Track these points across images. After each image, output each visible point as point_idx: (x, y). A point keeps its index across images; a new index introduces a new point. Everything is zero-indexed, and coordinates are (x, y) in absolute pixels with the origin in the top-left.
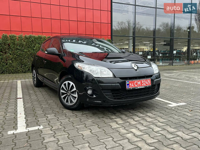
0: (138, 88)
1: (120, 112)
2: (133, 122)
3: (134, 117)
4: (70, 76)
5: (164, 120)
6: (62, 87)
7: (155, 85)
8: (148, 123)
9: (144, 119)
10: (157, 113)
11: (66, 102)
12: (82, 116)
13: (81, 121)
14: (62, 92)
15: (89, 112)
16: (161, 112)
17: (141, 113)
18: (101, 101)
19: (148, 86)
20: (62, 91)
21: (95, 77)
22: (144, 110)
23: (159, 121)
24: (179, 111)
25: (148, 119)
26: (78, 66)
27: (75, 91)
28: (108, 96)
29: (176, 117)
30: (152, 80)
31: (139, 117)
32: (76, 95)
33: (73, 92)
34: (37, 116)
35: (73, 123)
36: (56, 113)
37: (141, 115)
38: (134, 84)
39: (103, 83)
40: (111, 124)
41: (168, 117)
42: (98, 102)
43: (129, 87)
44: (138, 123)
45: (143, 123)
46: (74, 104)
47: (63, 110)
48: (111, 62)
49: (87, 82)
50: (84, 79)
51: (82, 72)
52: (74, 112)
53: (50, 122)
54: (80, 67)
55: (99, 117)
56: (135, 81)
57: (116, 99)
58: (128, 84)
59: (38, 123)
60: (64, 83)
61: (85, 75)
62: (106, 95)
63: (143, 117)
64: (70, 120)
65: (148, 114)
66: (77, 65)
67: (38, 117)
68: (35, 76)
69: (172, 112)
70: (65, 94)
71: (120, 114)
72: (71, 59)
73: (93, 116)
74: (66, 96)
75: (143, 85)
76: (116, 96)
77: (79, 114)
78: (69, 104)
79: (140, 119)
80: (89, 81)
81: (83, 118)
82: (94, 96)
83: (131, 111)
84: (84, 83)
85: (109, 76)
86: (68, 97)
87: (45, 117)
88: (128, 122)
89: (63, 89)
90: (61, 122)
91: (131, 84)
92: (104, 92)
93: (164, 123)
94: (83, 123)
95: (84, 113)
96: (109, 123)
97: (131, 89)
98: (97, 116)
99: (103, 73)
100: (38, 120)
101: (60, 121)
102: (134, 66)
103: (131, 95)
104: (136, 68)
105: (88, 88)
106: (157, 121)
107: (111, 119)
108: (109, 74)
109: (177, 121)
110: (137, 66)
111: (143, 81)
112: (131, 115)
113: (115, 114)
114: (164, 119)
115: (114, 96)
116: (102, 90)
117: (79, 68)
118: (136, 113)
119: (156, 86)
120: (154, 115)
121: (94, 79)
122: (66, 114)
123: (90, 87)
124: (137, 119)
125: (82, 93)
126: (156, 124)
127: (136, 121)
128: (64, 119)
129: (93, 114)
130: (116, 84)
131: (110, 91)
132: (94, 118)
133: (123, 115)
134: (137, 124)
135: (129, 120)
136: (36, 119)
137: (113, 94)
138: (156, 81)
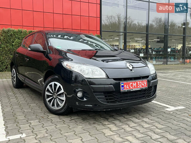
0: (134, 90)
1: (113, 117)
2: (128, 129)
3: (129, 123)
4: (57, 77)
5: (163, 127)
6: (48, 88)
7: (151, 87)
8: (145, 130)
9: (140, 125)
10: (155, 118)
11: (52, 106)
12: (70, 122)
13: (70, 128)
14: (47, 95)
15: (78, 117)
16: (159, 116)
17: (136, 118)
18: (92, 105)
19: (144, 88)
20: (47, 93)
21: (86, 78)
22: (140, 115)
23: (157, 128)
24: (179, 116)
25: (145, 125)
26: (67, 65)
27: (63, 93)
28: (101, 99)
29: (175, 122)
30: (149, 81)
31: (135, 123)
32: (64, 98)
33: (60, 95)
34: (18, 122)
35: (60, 130)
36: (40, 118)
37: (137, 120)
38: (129, 86)
39: (94, 84)
40: (104, 131)
41: (167, 122)
42: (88, 106)
43: (123, 89)
44: (134, 129)
45: (139, 129)
46: (61, 107)
47: (48, 115)
48: (103, 61)
49: (76, 83)
50: (73, 79)
51: (71, 72)
52: (61, 117)
53: (34, 129)
54: (69, 66)
55: (90, 123)
56: (131, 82)
57: (109, 102)
58: (123, 86)
59: (20, 130)
60: (50, 84)
61: (74, 75)
62: (98, 98)
63: (139, 123)
64: (57, 127)
65: (145, 119)
66: (65, 64)
67: (20, 123)
68: (15, 75)
69: (171, 117)
70: (51, 96)
71: (114, 119)
72: (58, 57)
73: (83, 122)
74: (52, 99)
75: (139, 87)
76: (110, 99)
77: (67, 119)
78: (56, 108)
79: (136, 125)
80: (79, 82)
81: (72, 125)
82: (85, 99)
83: (126, 116)
84: (73, 84)
85: (102, 77)
86: (54, 100)
87: (28, 123)
88: (123, 129)
89: (48, 91)
90: (46, 129)
91: (125, 86)
92: (96, 95)
93: (162, 129)
94: (72, 131)
95: (72, 119)
96: (101, 130)
97: (126, 91)
98: (88, 122)
99: (95, 73)
100: (20, 127)
101: (46, 127)
102: (129, 65)
103: (126, 98)
104: (131, 68)
105: (77, 90)
106: (154, 127)
107: (104, 125)
108: (101, 75)
109: (177, 127)
110: (132, 66)
111: (139, 82)
112: (126, 121)
113: (107, 119)
114: (162, 125)
115: (107, 99)
116: (94, 92)
117: (67, 67)
118: (131, 119)
119: (153, 88)
120: (151, 120)
121: (85, 80)
122: (52, 120)
123: (80, 89)
124: (132, 125)
125: (71, 96)
126: (154, 130)
127: (131, 127)
128: (50, 125)
129: (83, 119)
130: (110, 86)
131: (103, 93)
132: (84, 124)
133: (117, 121)
134: (133, 131)
135: (123, 126)
136: (17, 126)
137: (106, 96)
138: (153, 82)
